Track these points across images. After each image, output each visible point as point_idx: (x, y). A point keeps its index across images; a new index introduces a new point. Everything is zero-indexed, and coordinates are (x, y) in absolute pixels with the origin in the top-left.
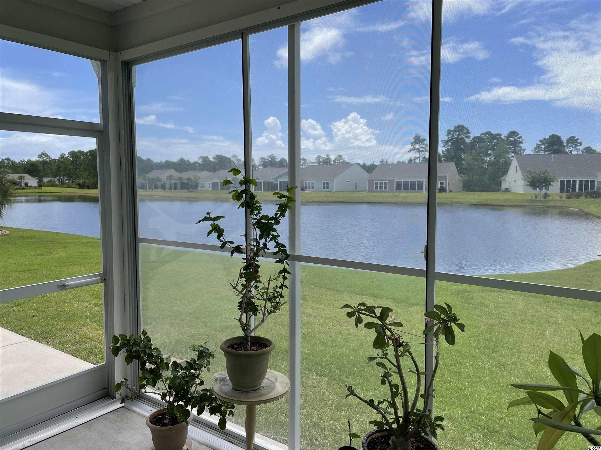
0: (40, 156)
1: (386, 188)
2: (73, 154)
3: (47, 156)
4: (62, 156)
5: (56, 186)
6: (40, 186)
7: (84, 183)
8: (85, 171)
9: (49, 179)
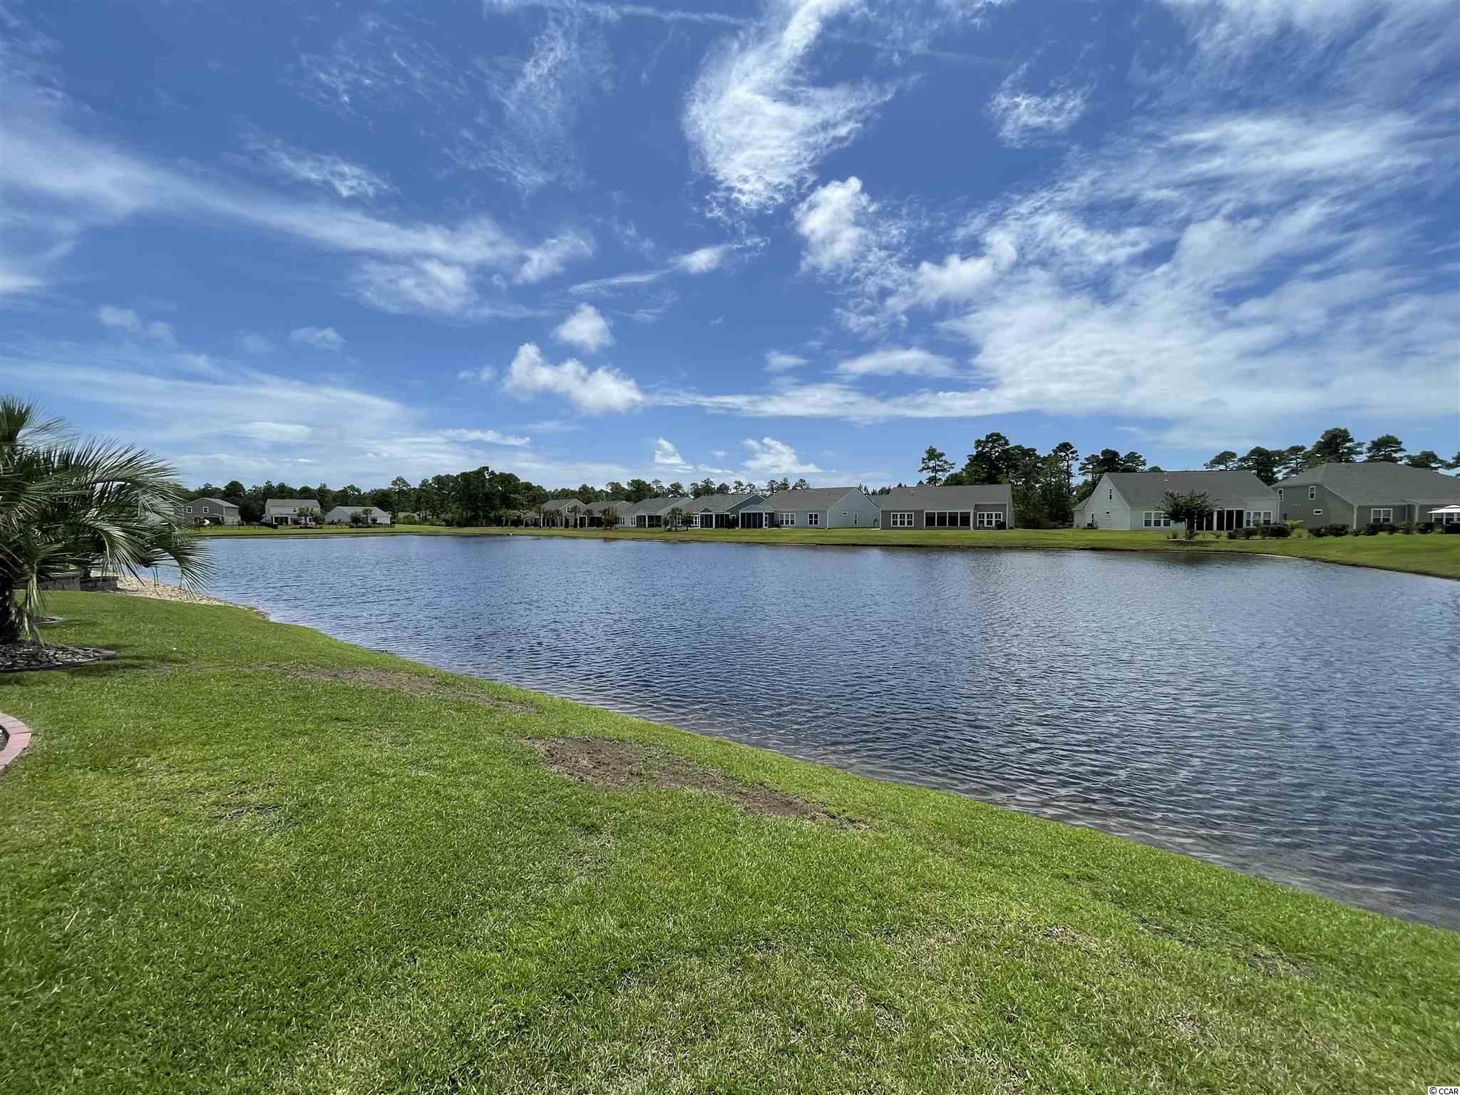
0: (394, 483)
1: (910, 523)
2: (438, 479)
3: (404, 482)
4: (424, 483)
5: (415, 523)
6: (392, 523)
7: (452, 519)
8: (454, 502)
9: (407, 514)
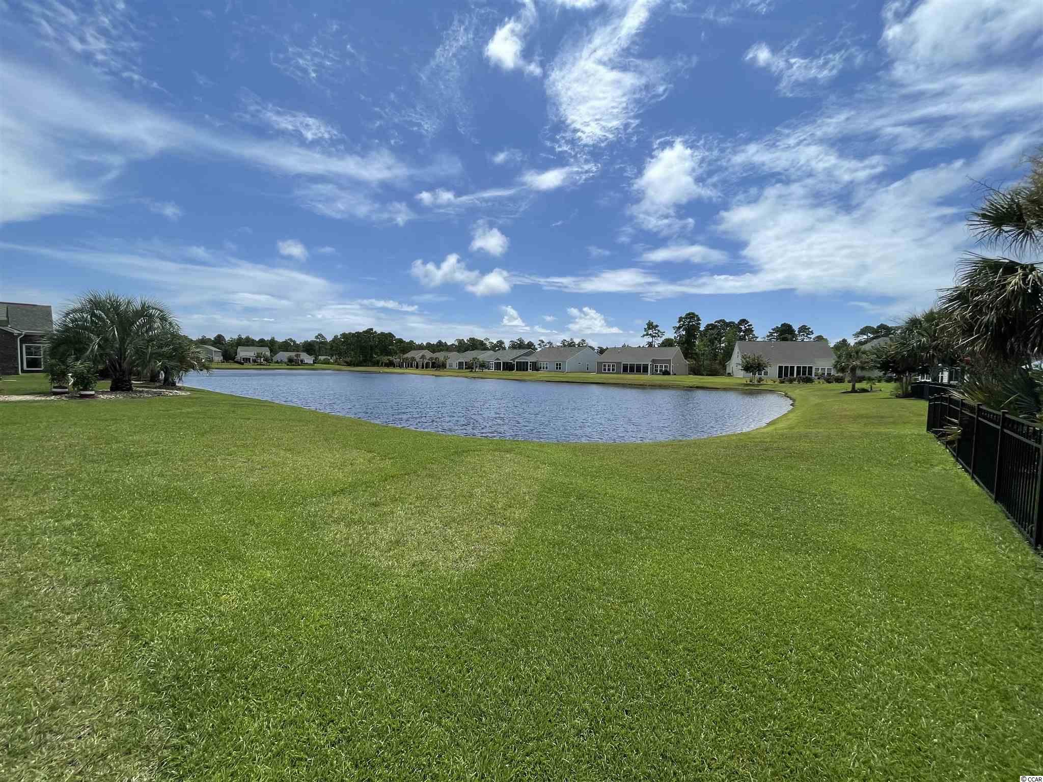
0: (317, 337)
1: (613, 370)
2: (344, 335)
3: (323, 337)
4: (336, 337)
5: (330, 363)
6: (314, 363)
7: (351, 361)
9: (324, 357)
